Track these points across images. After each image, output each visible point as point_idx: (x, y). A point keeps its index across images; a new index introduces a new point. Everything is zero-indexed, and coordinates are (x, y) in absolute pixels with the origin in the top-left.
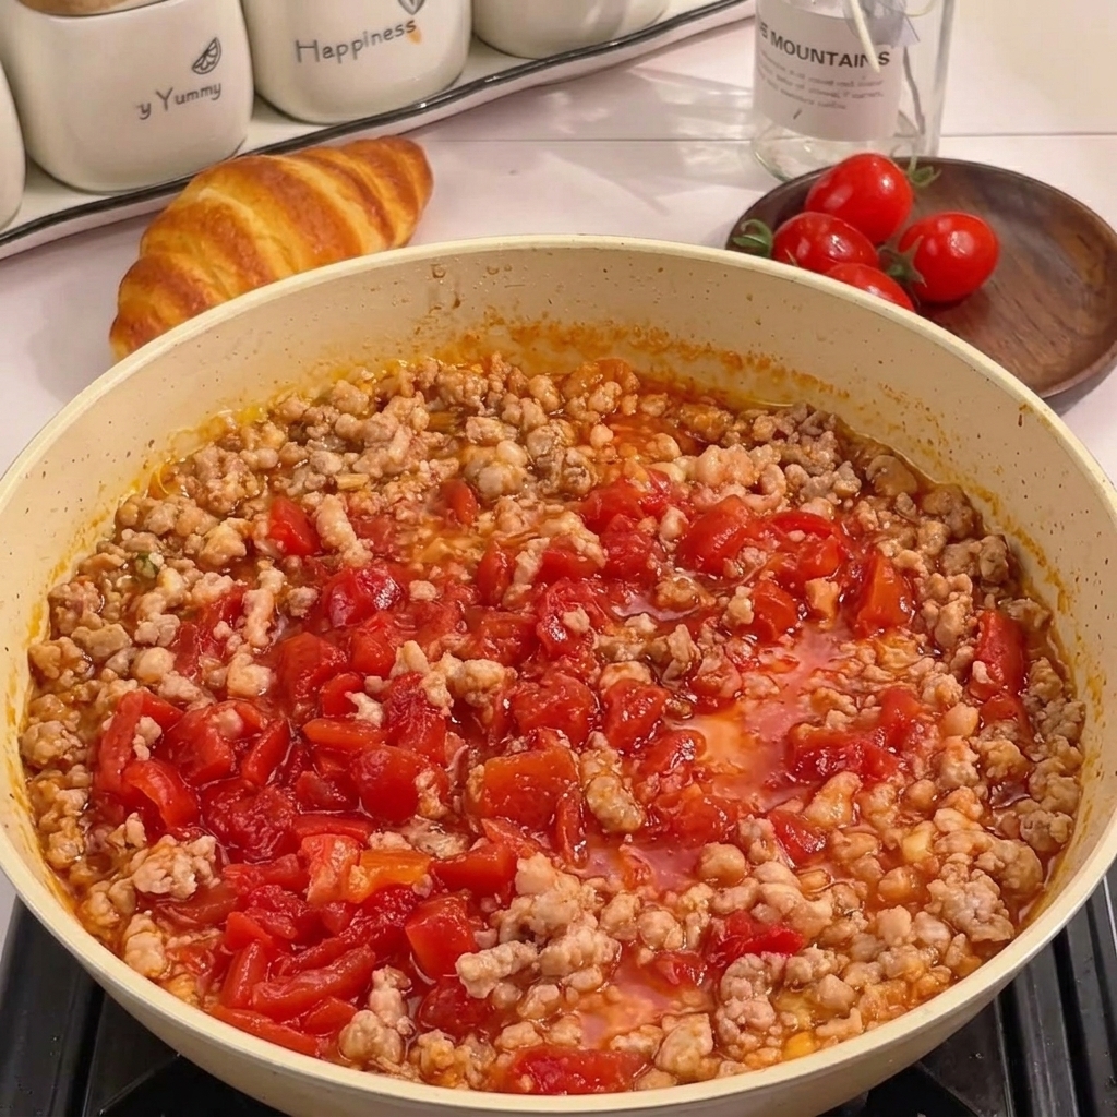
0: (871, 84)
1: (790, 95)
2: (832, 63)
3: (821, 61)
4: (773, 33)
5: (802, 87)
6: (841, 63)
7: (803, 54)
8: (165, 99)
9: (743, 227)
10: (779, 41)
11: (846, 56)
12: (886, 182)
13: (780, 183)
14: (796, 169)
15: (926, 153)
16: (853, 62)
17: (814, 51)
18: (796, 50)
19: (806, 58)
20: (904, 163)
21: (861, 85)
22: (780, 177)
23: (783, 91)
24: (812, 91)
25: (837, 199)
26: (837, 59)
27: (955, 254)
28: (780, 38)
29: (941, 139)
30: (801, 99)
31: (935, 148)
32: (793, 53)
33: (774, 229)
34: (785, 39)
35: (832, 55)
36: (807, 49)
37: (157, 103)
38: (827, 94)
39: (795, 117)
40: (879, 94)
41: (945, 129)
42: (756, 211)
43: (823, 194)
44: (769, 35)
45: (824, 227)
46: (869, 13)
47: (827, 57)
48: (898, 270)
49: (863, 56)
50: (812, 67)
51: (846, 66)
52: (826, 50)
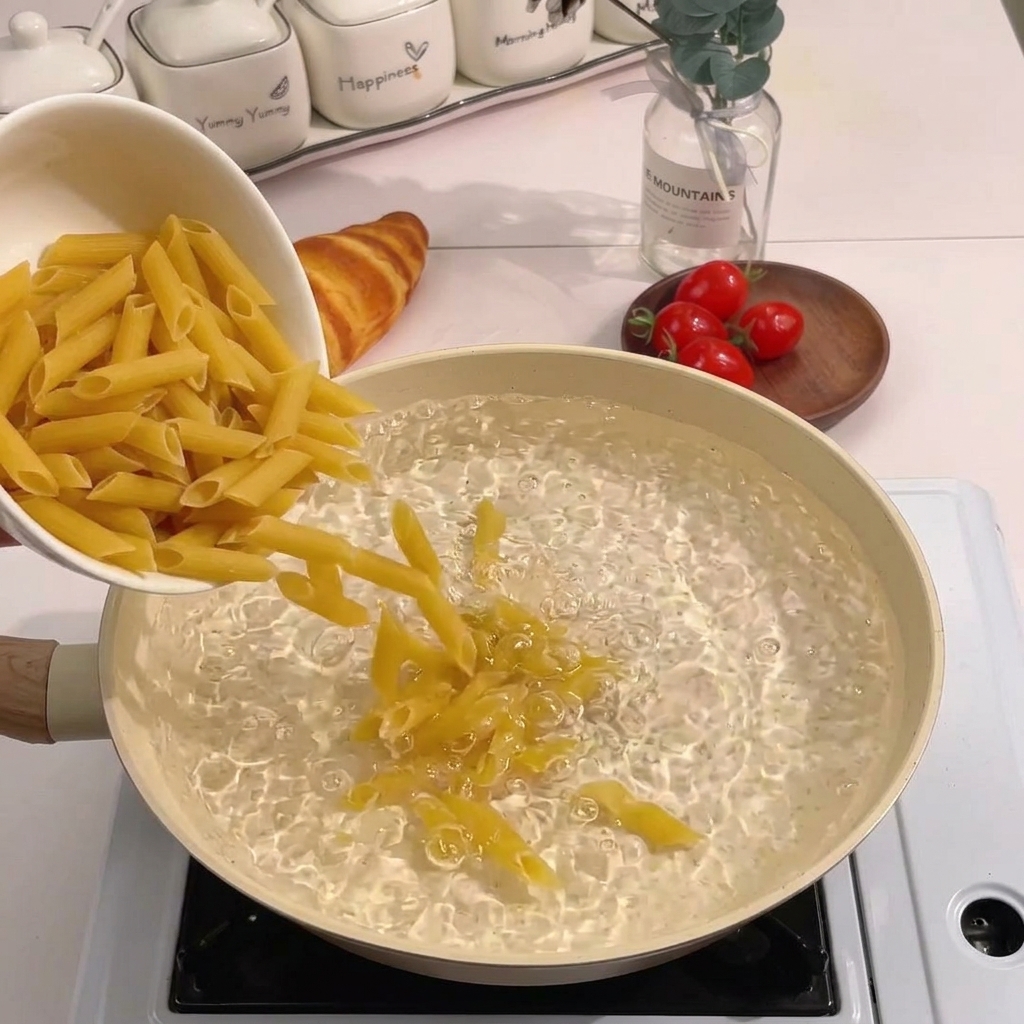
0: (723, 212)
1: (667, 218)
2: (695, 198)
3: (688, 197)
4: (655, 178)
5: (675, 213)
6: (702, 198)
7: (676, 192)
8: (253, 116)
9: (634, 311)
10: (659, 183)
11: (705, 194)
12: (731, 279)
13: (661, 278)
14: (671, 268)
15: (757, 258)
16: (710, 197)
17: (683, 190)
18: (671, 189)
19: (678, 195)
20: (742, 265)
21: (715, 212)
22: (661, 274)
23: (663, 216)
24: (683, 216)
25: (698, 292)
26: (699, 196)
27: (777, 329)
28: (661, 181)
29: (767, 245)
30: (673, 221)
31: (762, 253)
32: (669, 191)
33: (655, 312)
34: (663, 182)
35: (695, 193)
36: (679, 189)
37: (247, 118)
38: (692, 218)
39: (670, 232)
40: (727, 218)
41: (769, 238)
42: (643, 300)
43: (690, 286)
44: (653, 178)
45: (690, 312)
46: (722, 165)
47: (692, 195)
48: (739, 340)
49: (718, 194)
50: (682, 200)
51: (705, 200)
52: (692, 190)
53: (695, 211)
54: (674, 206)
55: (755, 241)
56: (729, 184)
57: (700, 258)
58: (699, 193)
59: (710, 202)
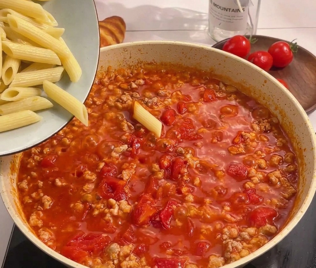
0: (240, 17)
2: (229, 11)
3: (227, 11)
4: (214, 3)
5: (221, 17)
6: (232, 11)
7: (222, 9)
10: (215, 5)
11: (233, 9)
12: (244, 43)
13: (216, 43)
16: (235, 11)
17: (225, 8)
18: (220, 7)
19: (223, 10)
20: (248, 37)
22: (216, 41)
23: (216, 18)
24: (225, 18)
25: (231, 47)
26: (231, 10)
27: (262, 62)
29: (258, 30)
31: (256, 32)
32: (219, 8)
34: (217, 5)
35: (230, 9)
36: (223, 8)
38: (228, 19)
39: (219, 25)
40: (242, 19)
41: (258, 27)
43: (228, 45)
47: (228, 10)
49: (238, 10)
52: (228, 8)
53: (229, 16)
54: (222, 14)
55: (253, 28)
56: (242, 6)
57: (231, 34)
58: (231, 9)
59: (235, 13)
